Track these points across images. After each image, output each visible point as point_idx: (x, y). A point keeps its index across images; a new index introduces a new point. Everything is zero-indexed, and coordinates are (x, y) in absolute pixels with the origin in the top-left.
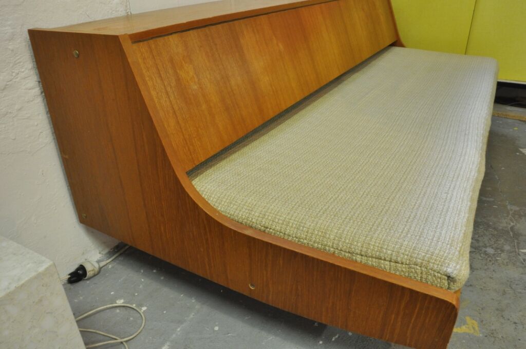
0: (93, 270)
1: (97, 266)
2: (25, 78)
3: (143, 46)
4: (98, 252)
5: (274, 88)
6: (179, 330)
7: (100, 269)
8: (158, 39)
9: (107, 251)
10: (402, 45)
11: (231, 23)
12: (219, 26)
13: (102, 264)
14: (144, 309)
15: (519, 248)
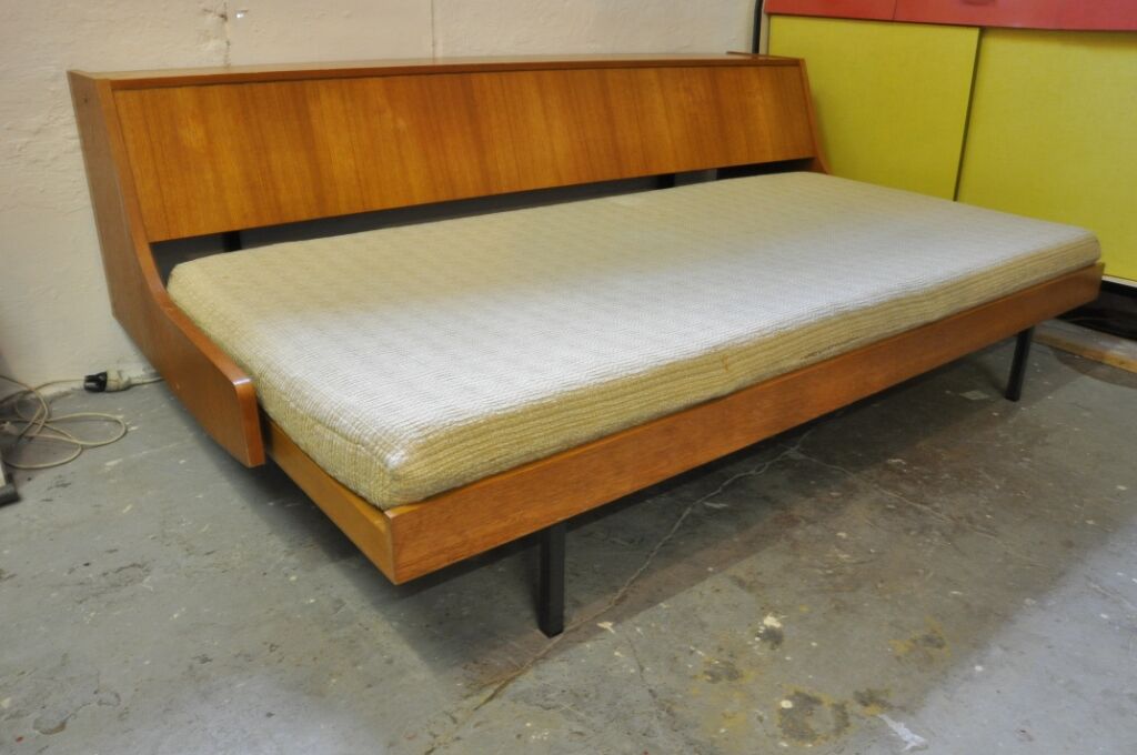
0: (115, 381)
1: (125, 379)
2: (64, 125)
3: (133, 96)
4: (141, 367)
5: (361, 177)
6: (145, 452)
7: (129, 387)
8: (157, 90)
9: (153, 371)
10: (821, 170)
11: (297, 83)
12: (273, 85)
13: (135, 381)
14: (133, 428)
15: (707, 500)
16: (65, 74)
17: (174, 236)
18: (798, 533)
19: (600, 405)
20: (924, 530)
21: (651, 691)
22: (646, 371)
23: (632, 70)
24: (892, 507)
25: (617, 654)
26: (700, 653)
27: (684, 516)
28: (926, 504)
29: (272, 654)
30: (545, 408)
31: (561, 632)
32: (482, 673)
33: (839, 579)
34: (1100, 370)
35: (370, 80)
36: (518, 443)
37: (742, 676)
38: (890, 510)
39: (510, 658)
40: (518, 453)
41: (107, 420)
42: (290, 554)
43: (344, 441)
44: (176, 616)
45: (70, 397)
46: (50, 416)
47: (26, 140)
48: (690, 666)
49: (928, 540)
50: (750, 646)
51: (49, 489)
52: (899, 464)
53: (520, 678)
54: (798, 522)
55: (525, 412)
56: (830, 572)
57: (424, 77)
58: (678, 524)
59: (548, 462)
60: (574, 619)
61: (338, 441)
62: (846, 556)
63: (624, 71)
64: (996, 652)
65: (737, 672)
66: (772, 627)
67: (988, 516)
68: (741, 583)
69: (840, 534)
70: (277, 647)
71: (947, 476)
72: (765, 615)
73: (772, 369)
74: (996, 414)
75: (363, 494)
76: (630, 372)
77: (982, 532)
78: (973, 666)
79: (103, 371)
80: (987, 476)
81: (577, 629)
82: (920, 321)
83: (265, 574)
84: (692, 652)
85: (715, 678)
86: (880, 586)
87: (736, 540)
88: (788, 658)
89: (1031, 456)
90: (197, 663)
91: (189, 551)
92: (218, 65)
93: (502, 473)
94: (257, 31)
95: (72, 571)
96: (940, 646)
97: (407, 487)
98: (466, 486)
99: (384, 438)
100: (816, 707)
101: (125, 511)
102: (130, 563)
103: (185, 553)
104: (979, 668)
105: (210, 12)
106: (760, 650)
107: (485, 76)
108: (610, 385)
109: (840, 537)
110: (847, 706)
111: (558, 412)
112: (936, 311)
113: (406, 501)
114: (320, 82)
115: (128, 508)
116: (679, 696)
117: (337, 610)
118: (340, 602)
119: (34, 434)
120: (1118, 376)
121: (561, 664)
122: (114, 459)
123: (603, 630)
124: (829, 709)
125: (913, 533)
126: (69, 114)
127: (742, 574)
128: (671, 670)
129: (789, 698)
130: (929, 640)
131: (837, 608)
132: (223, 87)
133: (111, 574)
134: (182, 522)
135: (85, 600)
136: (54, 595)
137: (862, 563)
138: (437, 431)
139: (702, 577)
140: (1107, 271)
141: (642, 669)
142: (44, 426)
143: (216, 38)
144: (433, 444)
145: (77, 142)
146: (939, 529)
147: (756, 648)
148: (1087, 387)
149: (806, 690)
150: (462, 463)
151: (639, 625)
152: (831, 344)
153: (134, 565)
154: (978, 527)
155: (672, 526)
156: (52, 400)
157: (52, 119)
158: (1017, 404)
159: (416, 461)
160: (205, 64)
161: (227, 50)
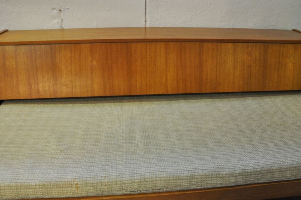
92: (58, 27)
94: (72, 16)
105: (56, 9)
107: (139, 44)
143: (57, 18)
161: (62, 22)
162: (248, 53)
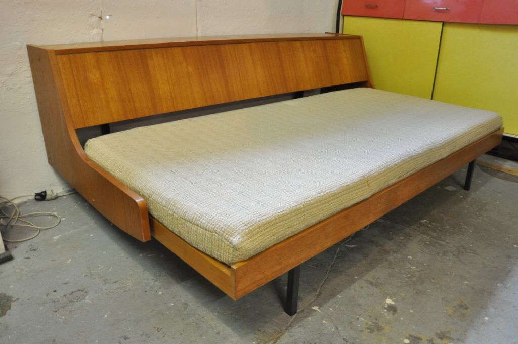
0: (51, 195)
1: (55, 194)
2: (25, 71)
3: (65, 58)
4: (62, 188)
5: (173, 95)
6: (71, 231)
7: (56, 198)
8: (76, 54)
9: (68, 189)
10: (371, 86)
11: (141, 50)
12: (130, 52)
13: (59, 195)
14: (63, 219)
15: (345, 244)
16: (26, 46)
17: (87, 126)
18: (390, 258)
19: (320, 207)
20: (445, 253)
21: (344, 339)
22: (338, 189)
23: (290, 42)
24: (428, 243)
25: (324, 322)
26: (361, 319)
27: (337, 252)
28: (443, 241)
29: (160, 333)
30: (299, 210)
31: (296, 312)
32: (264, 336)
33: (414, 279)
34: (500, 174)
35: (175, 48)
36: (288, 228)
37: (383, 329)
38: (427, 244)
39: (275, 328)
40: (288, 233)
41: (51, 215)
42: (156, 281)
43: (204, 230)
44: (106, 316)
45: (28, 204)
46: (19, 214)
47: (5, 78)
48: (359, 326)
49: (448, 258)
50: (383, 314)
51: (27, 252)
52: (426, 222)
53: (282, 337)
54: (389, 252)
55: (290, 213)
56: (409, 275)
57: (200, 47)
58: (336, 256)
59: (300, 236)
60: (301, 306)
61: (201, 230)
62: (414, 268)
63: (287, 43)
64: (492, 310)
65: (381, 327)
66: (391, 304)
67: (471, 245)
68: (371, 283)
69: (409, 257)
70: (161, 329)
71: (448, 227)
72: (386, 298)
73: (385, 184)
74: (461, 197)
75: (216, 257)
76: (331, 190)
77: (471, 253)
78: (483, 317)
79: (44, 190)
80: (466, 227)
81: (303, 311)
82: (440, 158)
83: (146, 292)
84: (358, 319)
85: (372, 331)
86: (433, 281)
87: (364, 262)
88: (402, 319)
89: (482, 216)
90: (122, 340)
91: (105, 282)
92: (98, 41)
93: (281, 242)
94: (116, 25)
95: (47, 295)
96: (466, 309)
97: (242, 254)
98: (266, 250)
99: (228, 229)
100: (420, 342)
101: (68, 262)
102: (77, 289)
103: (104, 283)
104: (486, 318)
105: (94, 15)
106: (388, 316)
107: (227, 46)
108: (324, 197)
109: (409, 258)
110: (434, 340)
111: (303, 212)
112: (445, 154)
113: (241, 260)
114: (152, 49)
115: (70, 260)
116: (358, 341)
117: (186, 308)
118: (186, 305)
119: (13, 224)
120: (509, 177)
121: (300, 329)
122: (57, 235)
123: (315, 310)
124: (426, 342)
125: (440, 255)
126: (26, 65)
127: (370, 279)
128: (351, 328)
129: (407, 338)
130: (461, 306)
131: (417, 293)
132: (108, 53)
133: (68, 295)
134: (98, 267)
135: (58, 310)
136: (41, 308)
137: (422, 270)
138: (253, 225)
139: (353, 281)
140: (505, 131)
141: (337, 328)
142: (18, 219)
143: (97, 28)
144: (253, 231)
145: (31, 79)
146: (452, 253)
147: (386, 314)
148: (497, 183)
149: (414, 334)
150: (266, 239)
151: (330, 307)
152: (407, 171)
153: (79, 290)
154: (469, 251)
155: (334, 257)
156: (20, 205)
157: (18, 68)
158: (469, 191)
159: (246, 240)
160: (92, 41)
161: (102, 34)
162: (313, 51)
